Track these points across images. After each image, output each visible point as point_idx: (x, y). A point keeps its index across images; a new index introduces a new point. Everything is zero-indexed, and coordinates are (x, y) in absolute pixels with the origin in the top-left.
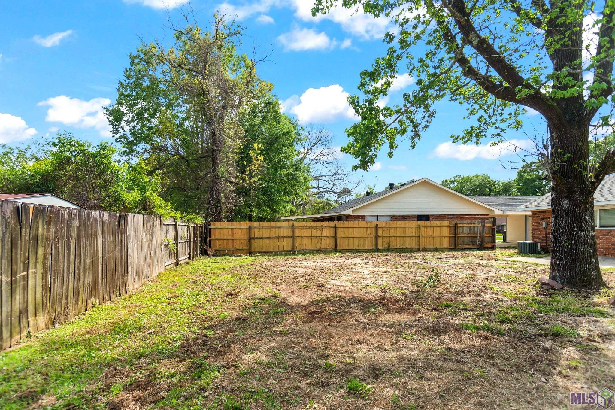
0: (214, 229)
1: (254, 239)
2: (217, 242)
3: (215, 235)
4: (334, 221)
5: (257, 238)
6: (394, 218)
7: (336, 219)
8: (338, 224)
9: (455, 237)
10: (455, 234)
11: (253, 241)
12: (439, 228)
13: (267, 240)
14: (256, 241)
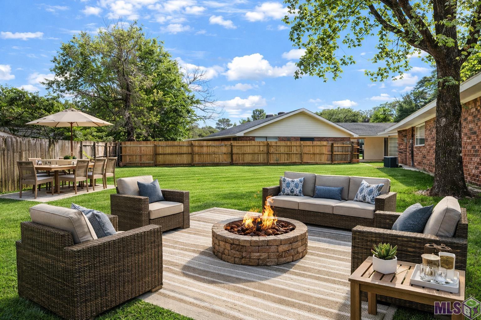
0: (125, 147)
1: (159, 154)
2: (127, 157)
3: (126, 151)
4: (230, 140)
5: (161, 154)
6: (281, 139)
7: (232, 139)
8: (234, 143)
9: (332, 154)
10: (332, 152)
11: (158, 156)
12: (319, 147)
13: (170, 156)
14: (160, 156)
